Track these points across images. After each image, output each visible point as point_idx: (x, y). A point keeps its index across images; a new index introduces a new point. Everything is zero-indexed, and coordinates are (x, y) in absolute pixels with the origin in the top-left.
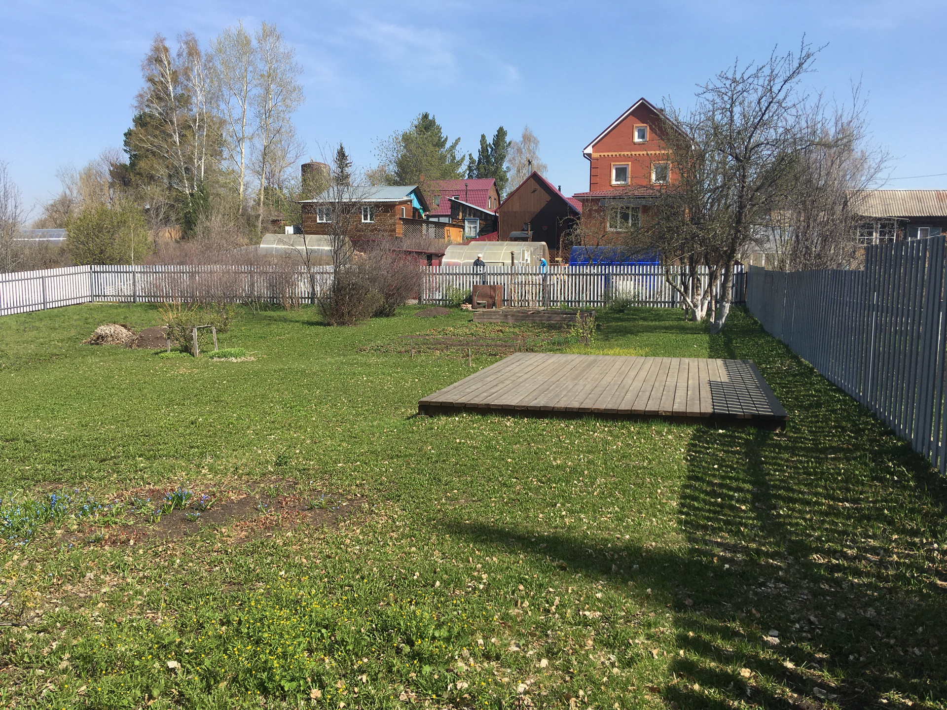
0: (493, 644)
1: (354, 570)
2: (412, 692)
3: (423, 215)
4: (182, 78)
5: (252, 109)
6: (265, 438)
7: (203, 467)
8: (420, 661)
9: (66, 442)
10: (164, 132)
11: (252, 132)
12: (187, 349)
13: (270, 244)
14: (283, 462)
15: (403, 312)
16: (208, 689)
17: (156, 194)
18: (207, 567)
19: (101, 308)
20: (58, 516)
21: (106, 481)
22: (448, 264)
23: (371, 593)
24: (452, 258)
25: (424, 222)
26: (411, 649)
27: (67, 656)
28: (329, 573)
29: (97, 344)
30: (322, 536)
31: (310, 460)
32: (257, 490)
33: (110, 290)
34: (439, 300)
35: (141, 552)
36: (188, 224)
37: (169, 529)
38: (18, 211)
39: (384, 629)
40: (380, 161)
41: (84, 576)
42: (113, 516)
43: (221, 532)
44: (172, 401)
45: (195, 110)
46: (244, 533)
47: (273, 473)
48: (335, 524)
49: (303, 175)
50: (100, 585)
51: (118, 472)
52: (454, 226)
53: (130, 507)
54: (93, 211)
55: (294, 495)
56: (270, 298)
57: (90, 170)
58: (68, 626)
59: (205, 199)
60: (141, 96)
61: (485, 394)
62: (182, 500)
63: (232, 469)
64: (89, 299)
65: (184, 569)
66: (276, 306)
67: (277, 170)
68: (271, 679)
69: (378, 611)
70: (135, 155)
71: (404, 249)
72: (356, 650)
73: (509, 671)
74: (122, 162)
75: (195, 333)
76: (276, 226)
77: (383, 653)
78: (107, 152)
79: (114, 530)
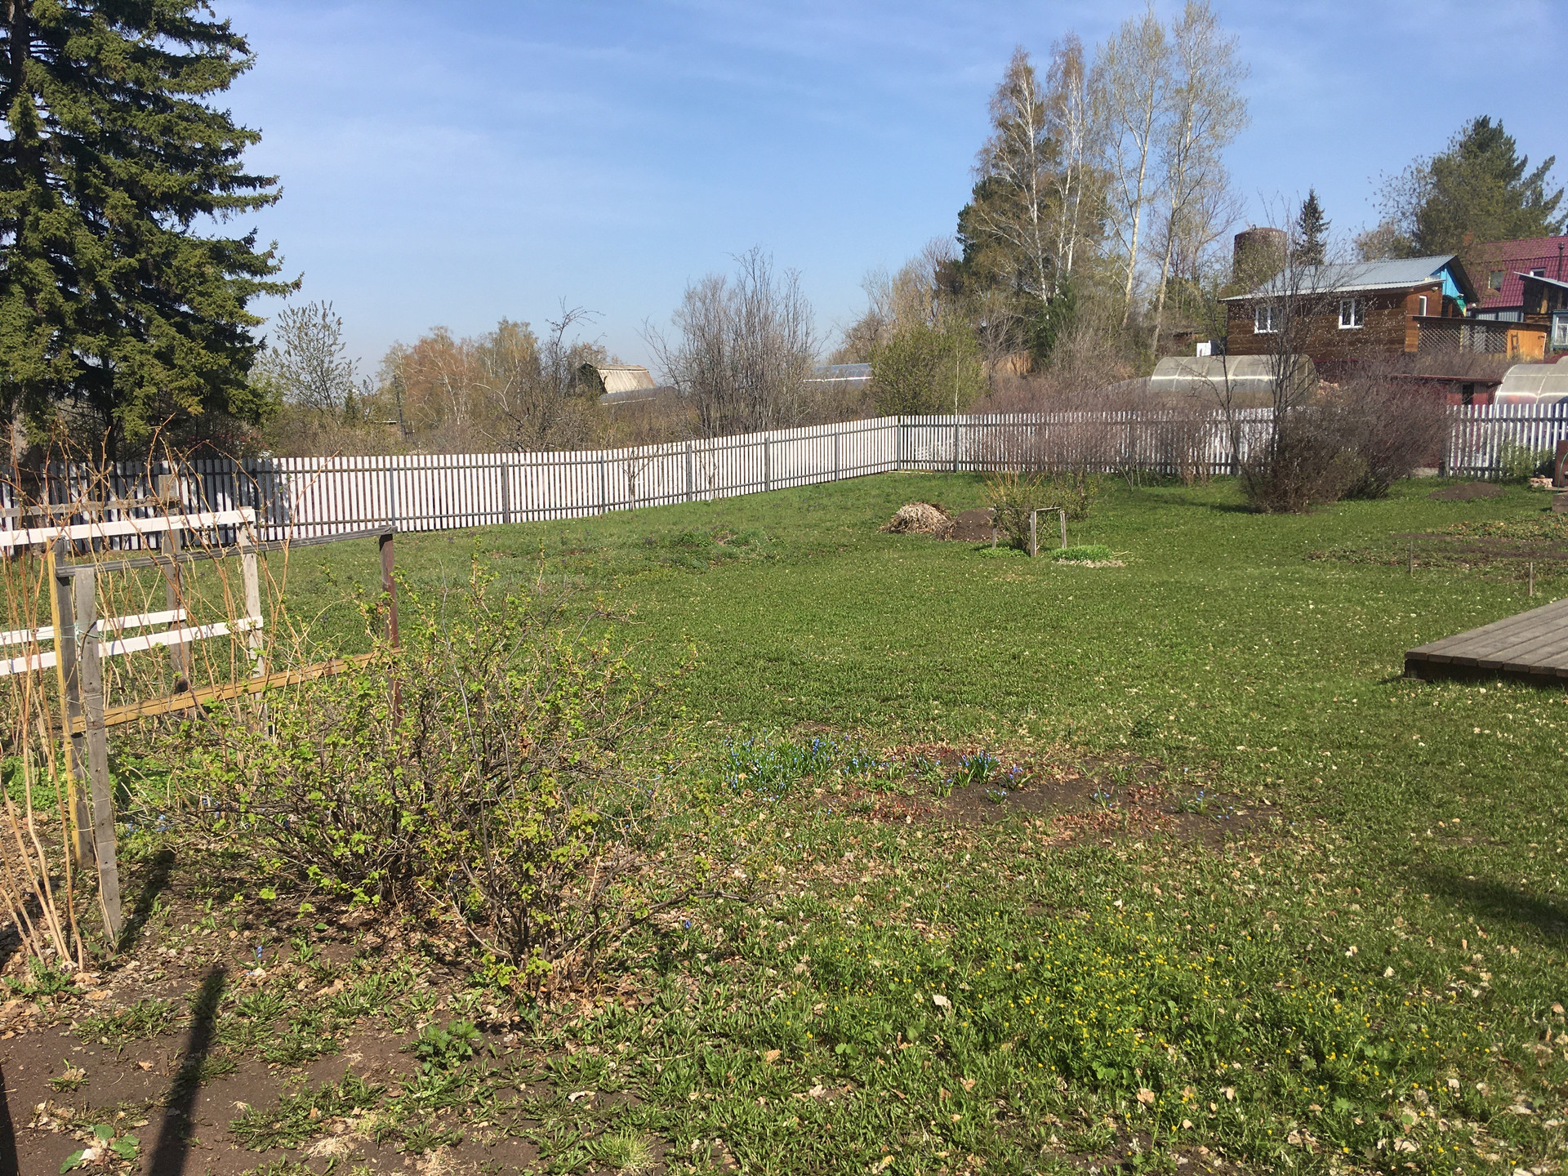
0: (1478, 1092)
1: (1239, 921)
2: (1312, 1135)
3: (1464, 311)
4: (1050, 115)
5: (1158, 150)
6: (1121, 691)
7: (1021, 725)
8: (1334, 1088)
9: (841, 668)
10: (1016, 205)
11: (1153, 188)
12: (1020, 544)
13: (1168, 375)
14: (1145, 731)
15: (1405, 490)
16: (985, 1047)
17: (997, 303)
18: (1008, 873)
19: (909, 479)
20: (819, 768)
21: (886, 728)
22: (1508, 401)
23: (1262, 964)
24: (1517, 389)
25: (1466, 322)
26: (1318, 1066)
27: (806, 958)
28: (1195, 918)
29: (899, 532)
30: (1194, 859)
31: (1190, 734)
32: (1097, 769)
33: (922, 454)
34: (1483, 470)
35: (919, 834)
36: (1041, 348)
37: (961, 808)
38: (810, 341)
39: (1276, 1023)
40: (1383, 214)
41: (842, 856)
42: (889, 778)
43: (1034, 826)
44: (990, 621)
45: (1066, 163)
46: (1068, 832)
47: (1125, 747)
48: (1218, 842)
49: (1236, 253)
50: (860, 871)
51: (903, 718)
52: (1528, 327)
53: (912, 769)
54: (908, 335)
55: (1156, 787)
56: (1160, 464)
57: (906, 273)
58: (813, 919)
59: (1070, 308)
60: (986, 151)
61: (1549, 649)
62: (983, 770)
63: (1063, 733)
64: (894, 466)
65: (974, 870)
66: (1172, 478)
67: (1192, 249)
68: (1077, 1053)
69: (1270, 995)
70: (972, 245)
71: (1415, 374)
72: (1221, 1045)
73: (1502, 1143)
74: (953, 258)
75: (1034, 519)
76: (1183, 343)
77: (1269, 1061)
78: (933, 244)
79: (888, 799)
